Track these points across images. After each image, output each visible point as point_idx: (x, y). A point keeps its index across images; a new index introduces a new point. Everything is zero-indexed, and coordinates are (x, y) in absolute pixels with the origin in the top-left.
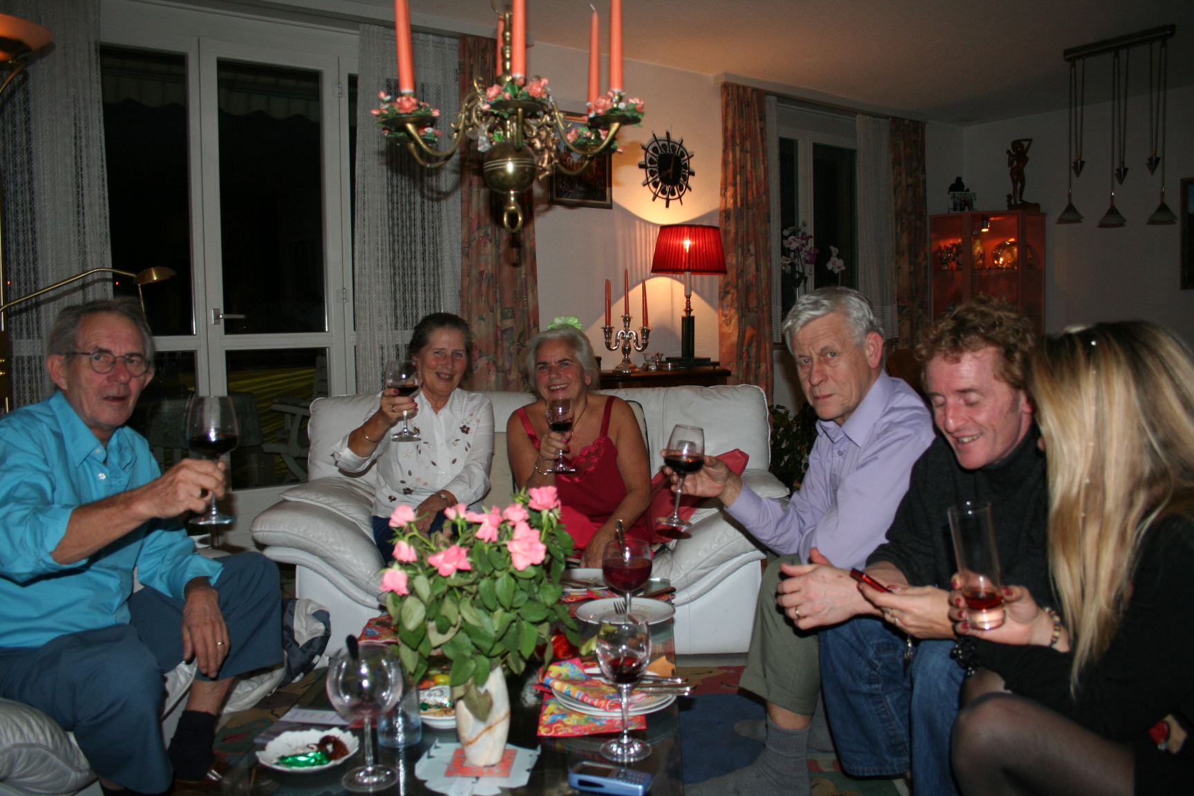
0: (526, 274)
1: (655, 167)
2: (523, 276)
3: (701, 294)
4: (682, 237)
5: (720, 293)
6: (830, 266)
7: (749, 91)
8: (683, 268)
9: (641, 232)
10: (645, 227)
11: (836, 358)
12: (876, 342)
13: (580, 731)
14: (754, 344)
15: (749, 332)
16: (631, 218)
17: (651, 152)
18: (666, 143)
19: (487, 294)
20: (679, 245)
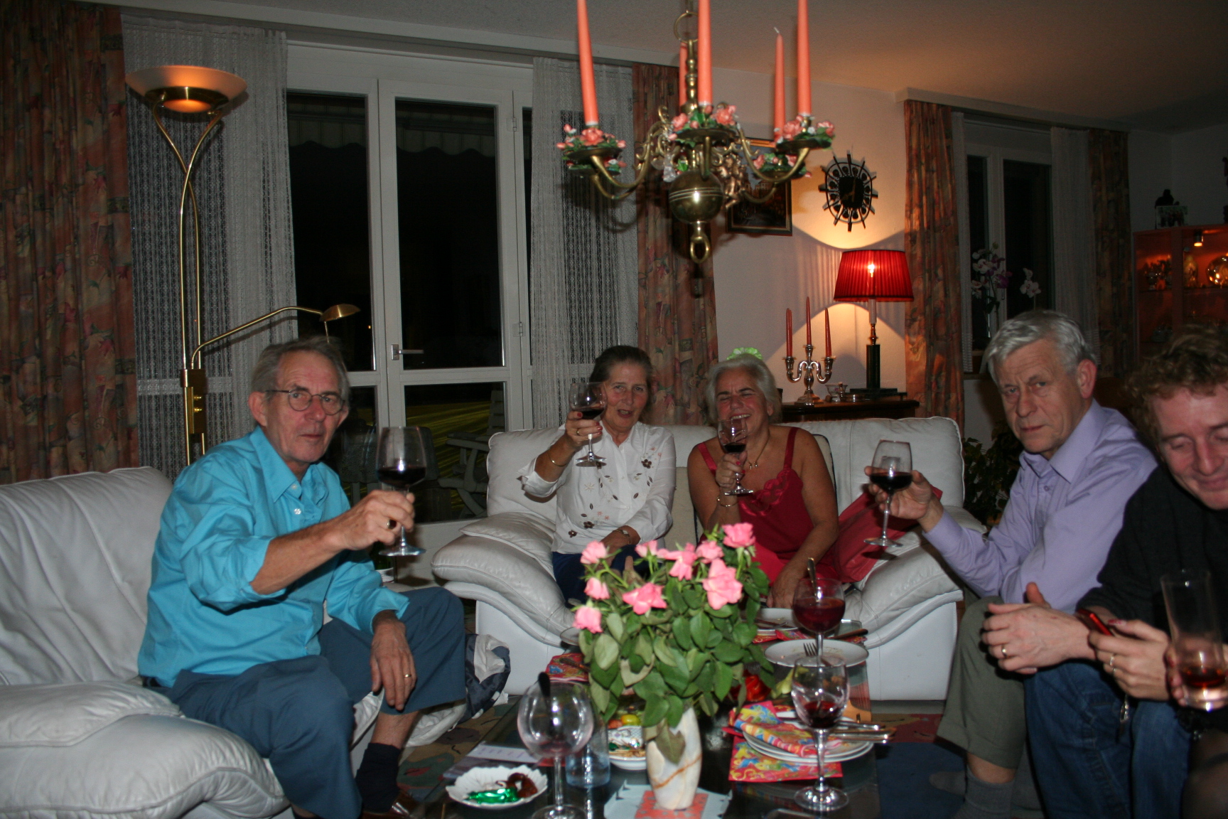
0: (704, 305)
1: (836, 191)
2: (702, 307)
3: (886, 321)
4: (866, 261)
5: (906, 320)
6: (1023, 290)
7: (934, 106)
8: (867, 294)
9: (823, 258)
10: (827, 252)
11: (1045, 388)
12: (1089, 369)
13: (773, 777)
14: (943, 374)
15: (938, 359)
16: (812, 243)
17: (832, 175)
18: (847, 165)
19: (665, 325)
20: (865, 270)
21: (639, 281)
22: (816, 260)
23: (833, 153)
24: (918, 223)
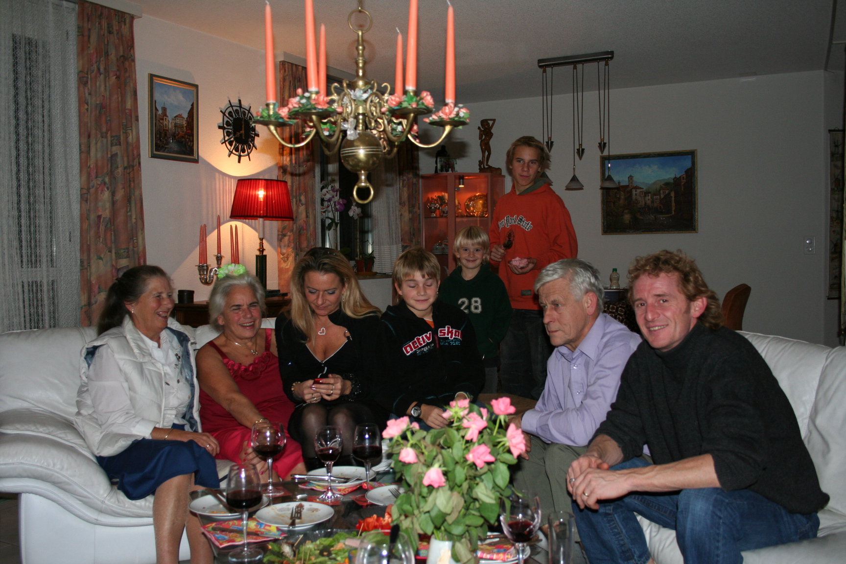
0: (136, 219)
1: (230, 129)
2: (134, 220)
5: (278, 235)
6: (351, 214)
8: (258, 214)
10: (223, 178)
12: (593, 298)
16: (212, 171)
17: (227, 115)
18: (238, 108)
19: (105, 236)
20: (255, 195)
21: (82, 195)
22: (215, 185)
23: (228, 97)
24: (288, 159)
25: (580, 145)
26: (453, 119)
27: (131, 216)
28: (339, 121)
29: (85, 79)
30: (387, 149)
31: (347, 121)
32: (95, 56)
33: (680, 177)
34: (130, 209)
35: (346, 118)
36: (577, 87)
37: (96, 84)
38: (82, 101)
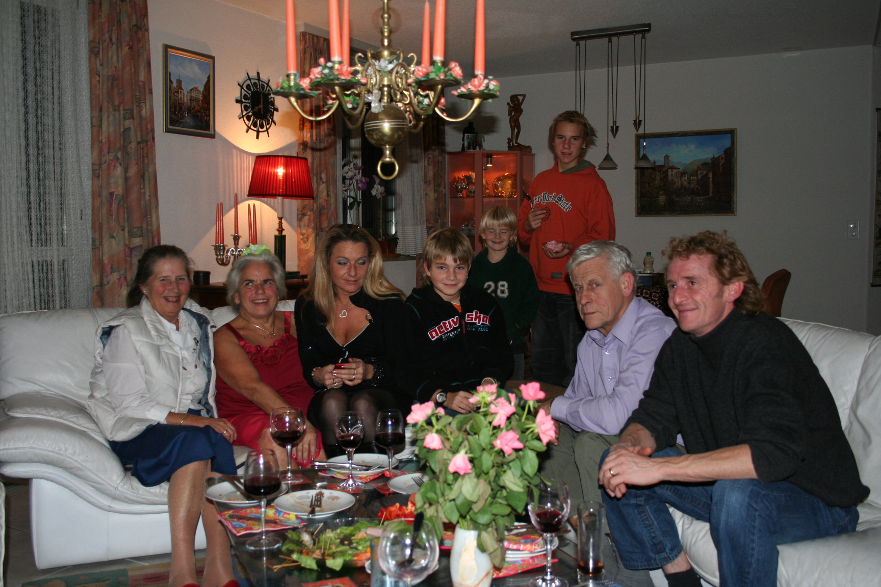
0: (150, 196)
1: (248, 103)
2: (148, 198)
4: (275, 165)
5: (298, 214)
6: (374, 192)
7: (321, 40)
8: (277, 193)
9: (237, 160)
10: (240, 155)
11: (599, 288)
12: (629, 278)
16: (230, 147)
17: (245, 89)
18: (257, 81)
19: (118, 214)
20: (274, 172)
21: (93, 171)
22: (233, 162)
23: (246, 70)
24: (309, 135)
25: (615, 122)
26: (482, 92)
27: (144, 193)
28: (363, 93)
29: (96, 49)
30: (413, 122)
31: (372, 93)
32: (107, 25)
33: (719, 157)
34: (144, 187)
35: (371, 90)
36: (612, 61)
37: (108, 56)
38: (93, 73)
